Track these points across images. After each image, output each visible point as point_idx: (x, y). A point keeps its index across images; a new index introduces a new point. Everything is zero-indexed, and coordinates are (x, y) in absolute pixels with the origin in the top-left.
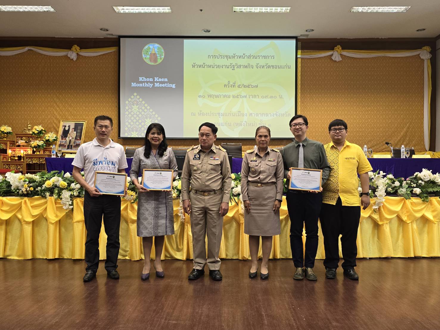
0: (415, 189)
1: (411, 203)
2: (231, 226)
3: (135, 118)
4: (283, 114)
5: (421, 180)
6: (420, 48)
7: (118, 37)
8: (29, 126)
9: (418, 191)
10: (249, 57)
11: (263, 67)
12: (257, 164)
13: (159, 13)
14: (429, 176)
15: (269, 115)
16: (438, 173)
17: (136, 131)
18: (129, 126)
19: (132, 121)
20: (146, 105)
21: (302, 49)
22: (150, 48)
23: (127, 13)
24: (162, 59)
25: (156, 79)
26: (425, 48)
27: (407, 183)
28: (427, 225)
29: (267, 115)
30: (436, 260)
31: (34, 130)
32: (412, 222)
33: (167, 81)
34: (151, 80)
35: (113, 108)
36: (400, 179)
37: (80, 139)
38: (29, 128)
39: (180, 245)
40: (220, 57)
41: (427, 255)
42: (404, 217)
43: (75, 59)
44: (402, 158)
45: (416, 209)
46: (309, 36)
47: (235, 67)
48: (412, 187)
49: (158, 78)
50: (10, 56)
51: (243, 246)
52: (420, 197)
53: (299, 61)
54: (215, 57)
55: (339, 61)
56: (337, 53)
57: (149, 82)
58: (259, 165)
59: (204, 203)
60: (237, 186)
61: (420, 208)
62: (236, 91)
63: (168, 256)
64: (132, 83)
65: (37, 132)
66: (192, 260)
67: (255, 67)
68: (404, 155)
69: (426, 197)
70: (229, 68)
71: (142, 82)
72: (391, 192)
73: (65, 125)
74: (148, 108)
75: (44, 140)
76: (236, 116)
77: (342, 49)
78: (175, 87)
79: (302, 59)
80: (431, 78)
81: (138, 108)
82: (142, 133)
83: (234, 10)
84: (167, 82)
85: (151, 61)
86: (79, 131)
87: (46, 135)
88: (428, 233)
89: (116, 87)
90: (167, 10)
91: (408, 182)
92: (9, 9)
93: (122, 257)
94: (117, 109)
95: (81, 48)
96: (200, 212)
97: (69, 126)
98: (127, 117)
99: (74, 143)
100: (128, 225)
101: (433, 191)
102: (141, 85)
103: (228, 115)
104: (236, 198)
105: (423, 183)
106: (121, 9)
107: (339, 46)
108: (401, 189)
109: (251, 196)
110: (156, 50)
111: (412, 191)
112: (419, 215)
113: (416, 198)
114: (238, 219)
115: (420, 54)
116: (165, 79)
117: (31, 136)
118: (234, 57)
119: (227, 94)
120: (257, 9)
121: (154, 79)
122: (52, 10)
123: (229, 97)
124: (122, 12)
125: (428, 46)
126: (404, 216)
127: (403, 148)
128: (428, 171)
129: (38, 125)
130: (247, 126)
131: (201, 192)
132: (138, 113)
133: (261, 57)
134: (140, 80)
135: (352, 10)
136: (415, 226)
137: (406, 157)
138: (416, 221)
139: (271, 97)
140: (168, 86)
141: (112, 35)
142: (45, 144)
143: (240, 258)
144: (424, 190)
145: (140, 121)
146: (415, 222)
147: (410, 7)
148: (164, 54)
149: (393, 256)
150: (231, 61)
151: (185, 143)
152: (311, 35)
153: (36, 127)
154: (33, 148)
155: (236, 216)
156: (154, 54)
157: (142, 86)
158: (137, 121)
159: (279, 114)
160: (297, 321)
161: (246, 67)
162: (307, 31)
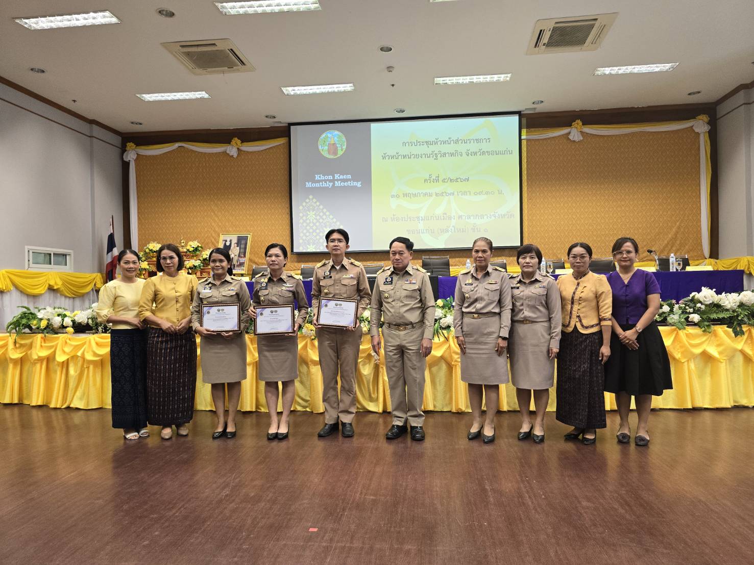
0: (691, 316)
1: (687, 335)
2: (440, 369)
3: (311, 228)
4: (504, 215)
5: (700, 302)
6: (694, 117)
7: (287, 125)
8: (182, 241)
9: (696, 318)
10: (457, 141)
11: (475, 154)
12: (472, 289)
13: (340, 93)
14: (712, 297)
15: (485, 217)
16: (725, 293)
17: (314, 244)
18: (304, 238)
19: (308, 231)
20: (325, 210)
21: (527, 128)
22: (328, 137)
23: (299, 95)
24: (344, 150)
25: (337, 176)
26: (700, 117)
27: (680, 308)
28: (710, 365)
29: (482, 217)
30: (725, 412)
31: (188, 247)
32: (688, 361)
33: (350, 178)
34: (331, 177)
35: (284, 216)
36: (669, 302)
37: (245, 256)
38: (183, 244)
39: (374, 393)
40: (418, 144)
41: (711, 405)
42: (677, 354)
43: (235, 155)
44: (671, 271)
45: (693, 342)
46: (537, 110)
47: (439, 156)
48: (686, 313)
49: (338, 175)
50: (156, 156)
51: (457, 394)
52: (700, 327)
53: (524, 143)
54: (411, 144)
55: (579, 141)
56: (576, 130)
57: (328, 180)
58: (475, 290)
59: (399, 340)
60: (445, 315)
61: (699, 342)
62: (439, 188)
63: (359, 406)
64: (307, 183)
65: (193, 249)
66: (389, 413)
67: (464, 155)
68: (674, 267)
69: (708, 326)
70: (430, 157)
71: (319, 181)
72: (658, 320)
73: (226, 239)
74: (328, 213)
75: (201, 259)
76: (441, 219)
77: (583, 125)
78: (361, 185)
79: (528, 140)
80: (711, 158)
81: (315, 214)
82: (320, 246)
83: (435, 82)
84: (349, 180)
85: (329, 153)
86: (243, 246)
87: (203, 253)
88: (712, 375)
89: (287, 188)
90: (348, 87)
91: (681, 306)
92: (155, 98)
93: (302, 408)
94: (288, 217)
95: (243, 142)
96: (396, 351)
97: (231, 241)
98: (301, 226)
99: (237, 262)
100: (308, 368)
101: (718, 317)
102: (317, 185)
103: (430, 219)
104: (445, 332)
105: (703, 307)
106: (289, 90)
107: (579, 121)
108: (672, 316)
109: (467, 331)
110: (336, 138)
111: (687, 319)
112: (698, 351)
113: (693, 327)
114: (449, 359)
115: (693, 126)
116: (348, 176)
117: (185, 254)
118: (436, 143)
119: (428, 191)
120: (466, 79)
121: (334, 177)
122: (206, 96)
123: (430, 195)
124: (292, 93)
125: (705, 114)
126: (677, 352)
127: (672, 257)
128: (710, 290)
129: (193, 240)
130: (455, 232)
131: (395, 325)
132: (315, 221)
133: (472, 141)
134: (316, 179)
135: (597, 73)
136: (692, 366)
137: (677, 270)
138: (694, 359)
139: (487, 193)
140: (352, 185)
141: (280, 122)
142: (202, 264)
143: (454, 410)
144: (705, 317)
145: (318, 231)
146: (692, 360)
147: (677, 64)
148: (345, 143)
149: (662, 407)
150: (433, 148)
151: (375, 258)
152: (540, 108)
153: (191, 243)
154: (188, 269)
155: (447, 355)
156: (334, 144)
157: (319, 186)
158: (314, 231)
159: (499, 215)
160: (534, 499)
161: (452, 154)
162: (533, 103)
